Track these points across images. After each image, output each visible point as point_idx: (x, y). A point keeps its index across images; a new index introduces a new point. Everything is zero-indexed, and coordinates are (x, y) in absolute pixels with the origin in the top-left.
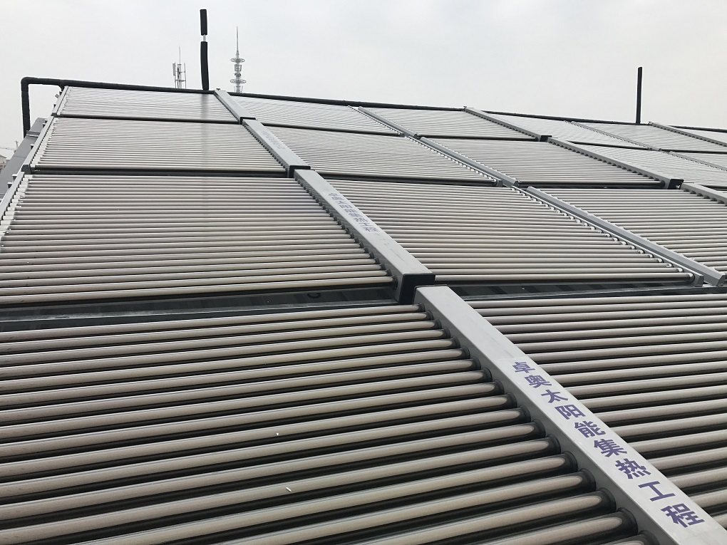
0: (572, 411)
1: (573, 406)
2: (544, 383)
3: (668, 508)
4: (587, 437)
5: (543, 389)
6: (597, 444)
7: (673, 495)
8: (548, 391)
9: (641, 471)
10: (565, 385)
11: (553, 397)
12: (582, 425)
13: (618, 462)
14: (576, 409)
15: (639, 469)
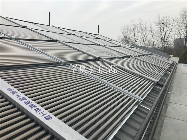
0: (23, 99)
1: (24, 97)
2: (16, 93)
3: (45, 117)
4: (27, 105)
5: (16, 94)
6: (29, 106)
7: (47, 114)
8: (17, 95)
9: (40, 110)
10: (22, 93)
11: (18, 96)
12: (26, 102)
13: (34, 109)
14: (25, 98)
15: (39, 110)
